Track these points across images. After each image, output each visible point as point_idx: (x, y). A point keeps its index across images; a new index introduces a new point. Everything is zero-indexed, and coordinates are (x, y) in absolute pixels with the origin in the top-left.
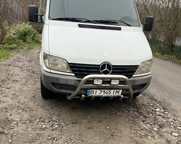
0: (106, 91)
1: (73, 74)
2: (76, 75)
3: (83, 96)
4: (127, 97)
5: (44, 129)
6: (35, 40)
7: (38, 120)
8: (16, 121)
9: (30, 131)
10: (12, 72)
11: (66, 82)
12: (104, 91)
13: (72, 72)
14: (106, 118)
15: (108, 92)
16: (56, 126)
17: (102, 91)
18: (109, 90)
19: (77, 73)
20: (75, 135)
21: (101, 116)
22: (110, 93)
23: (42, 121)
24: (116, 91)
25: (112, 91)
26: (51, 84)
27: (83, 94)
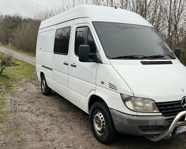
1: (161, 114)
2: (164, 114)
6: (3, 76)
11: (156, 123)
13: (159, 112)
26: (138, 128)
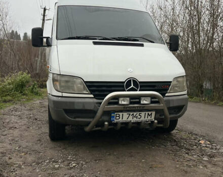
0: (135, 114)
1: (92, 96)
2: (96, 97)
3: (106, 123)
4: (162, 125)
5: (57, 169)
6: (35, 92)
7: (48, 161)
8: (17, 164)
9: (38, 172)
10: (7, 121)
11: (84, 106)
12: (133, 114)
13: (90, 93)
14: (138, 153)
15: (138, 115)
16: (74, 165)
17: (130, 114)
18: (138, 113)
19: (97, 93)
20: (100, 171)
21: (132, 151)
22: (140, 117)
23: (54, 162)
24: (148, 114)
25: (143, 114)
26: (63, 111)
27: (106, 121)
